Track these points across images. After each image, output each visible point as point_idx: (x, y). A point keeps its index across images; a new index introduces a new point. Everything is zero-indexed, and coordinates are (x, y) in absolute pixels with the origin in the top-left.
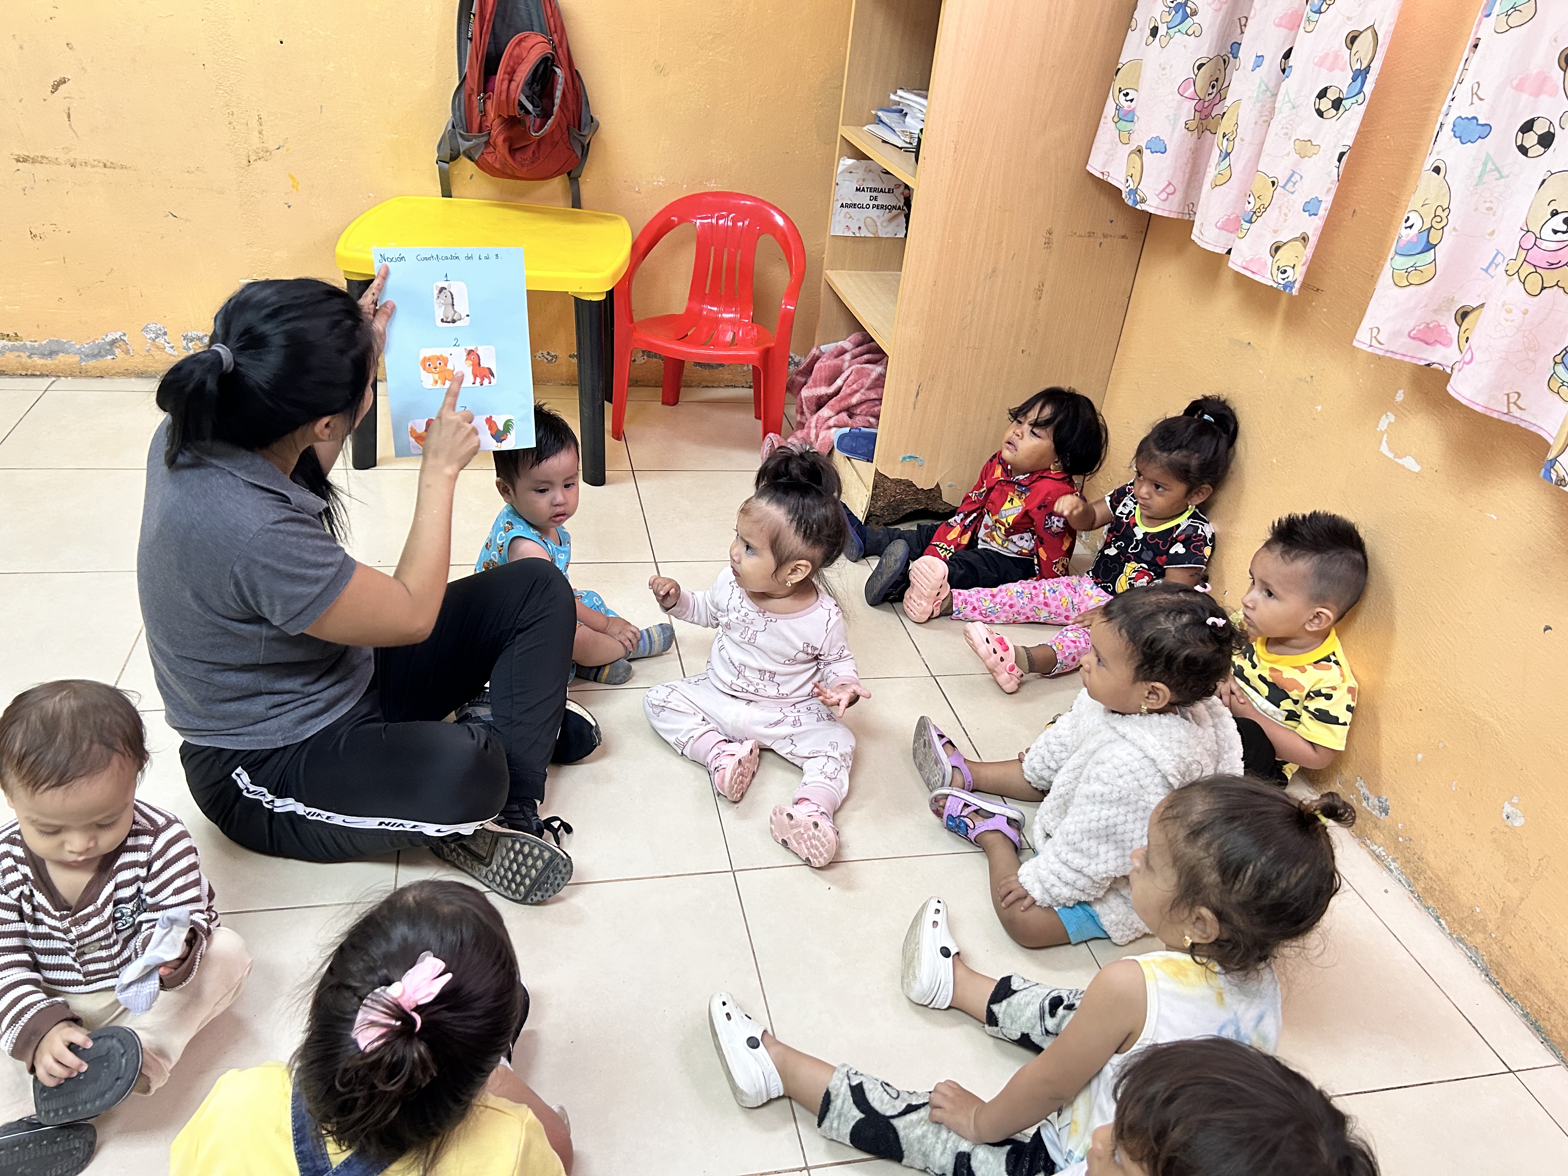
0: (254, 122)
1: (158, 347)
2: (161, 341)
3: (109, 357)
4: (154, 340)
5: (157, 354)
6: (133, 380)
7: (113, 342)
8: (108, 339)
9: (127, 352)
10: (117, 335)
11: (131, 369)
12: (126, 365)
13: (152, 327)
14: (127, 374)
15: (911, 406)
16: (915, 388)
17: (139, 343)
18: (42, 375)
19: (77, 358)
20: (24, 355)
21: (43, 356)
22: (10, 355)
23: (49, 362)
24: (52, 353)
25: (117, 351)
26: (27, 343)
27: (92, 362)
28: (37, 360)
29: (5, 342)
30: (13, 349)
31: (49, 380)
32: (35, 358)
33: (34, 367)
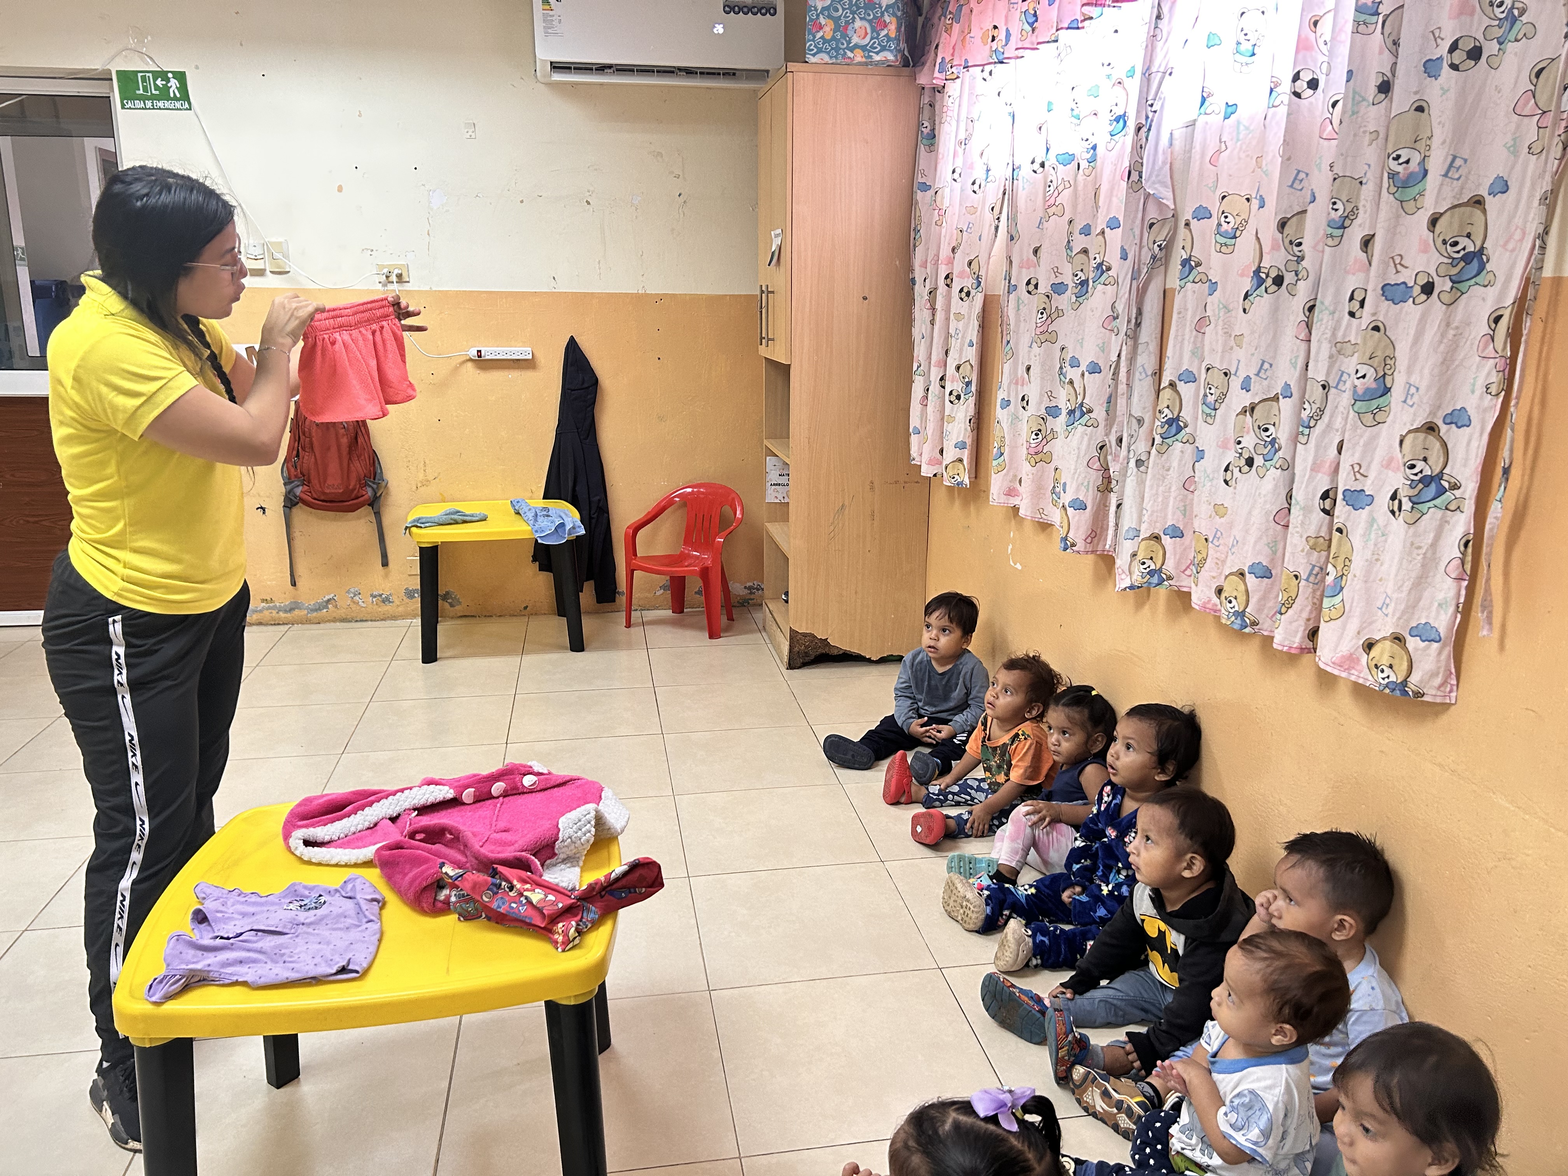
0: (422, 465)
1: (354, 602)
2: (357, 598)
3: (325, 610)
4: (353, 598)
6: (338, 624)
7: (329, 600)
8: (326, 599)
9: (336, 607)
10: (330, 596)
11: (337, 617)
12: (334, 615)
13: (352, 590)
14: (335, 620)
17: (344, 602)
18: (284, 624)
19: (306, 612)
20: (274, 612)
21: (286, 611)
22: (266, 613)
23: (288, 615)
24: (291, 610)
25: (330, 606)
26: (278, 604)
27: (315, 614)
28: (282, 614)
29: (264, 604)
30: (269, 608)
31: (287, 627)
32: (281, 613)
33: (279, 619)
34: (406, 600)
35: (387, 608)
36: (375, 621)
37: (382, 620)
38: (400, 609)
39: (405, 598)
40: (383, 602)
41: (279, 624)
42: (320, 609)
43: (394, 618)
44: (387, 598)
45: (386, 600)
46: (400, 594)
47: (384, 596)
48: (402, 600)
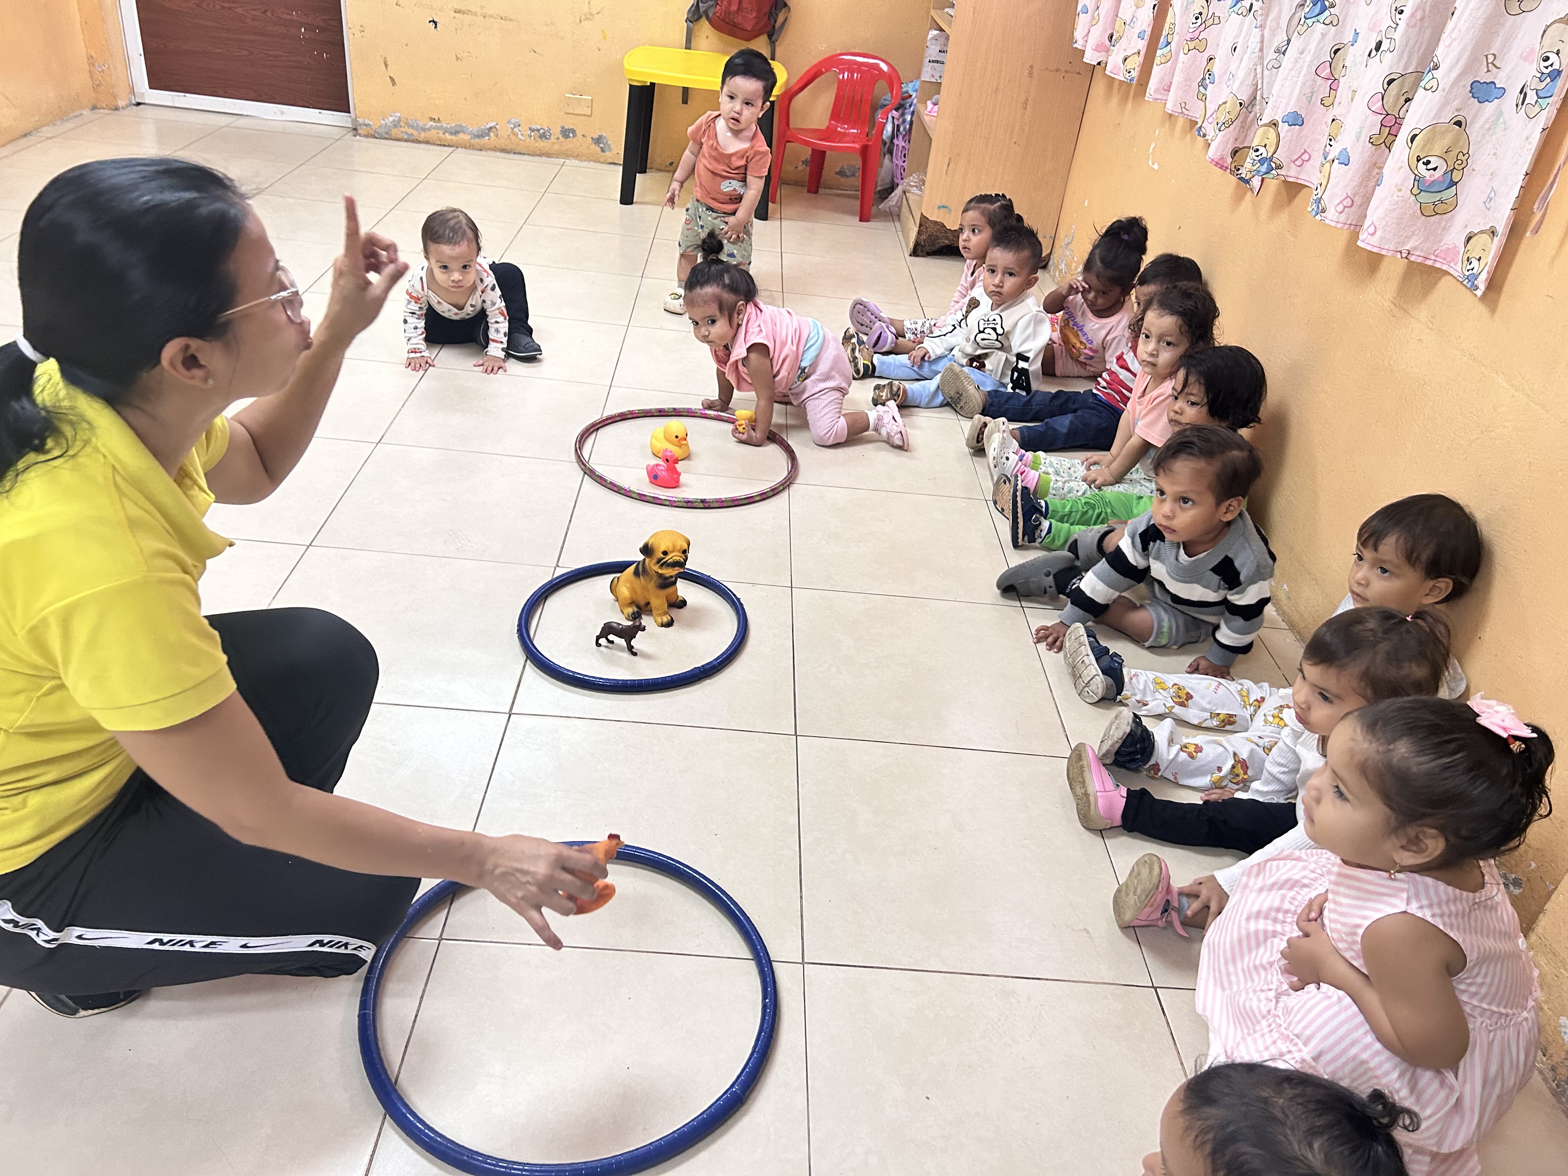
1: (514, 134)
2: (516, 130)
3: (487, 138)
4: (512, 129)
5: (513, 138)
6: (498, 153)
7: (491, 128)
8: (488, 126)
9: (497, 136)
10: (493, 124)
11: (498, 146)
12: (495, 144)
13: (513, 121)
14: (495, 149)
15: (944, 173)
16: (947, 161)
17: (504, 130)
18: (449, 146)
19: (469, 137)
20: (441, 132)
21: (451, 133)
22: (434, 132)
23: (454, 137)
24: (456, 133)
25: (492, 134)
26: (444, 125)
27: (477, 140)
28: (448, 136)
29: (432, 123)
30: (435, 128)
31: (451, 149)
32: (447, 134)
33: (445, 140)
34: (562, 139)
35: (542, 144)
36: (531, 155)
37: (538, 155)
38: (556, 147)
39: (560, 137)
40: (541, 137)
41: (444, 145)
42: (481, 136)
43: (548, 155)
44: (544, 133)
45: (543, 136)
46: (556, 131)
47: (541, 131)
48: (558, 138)
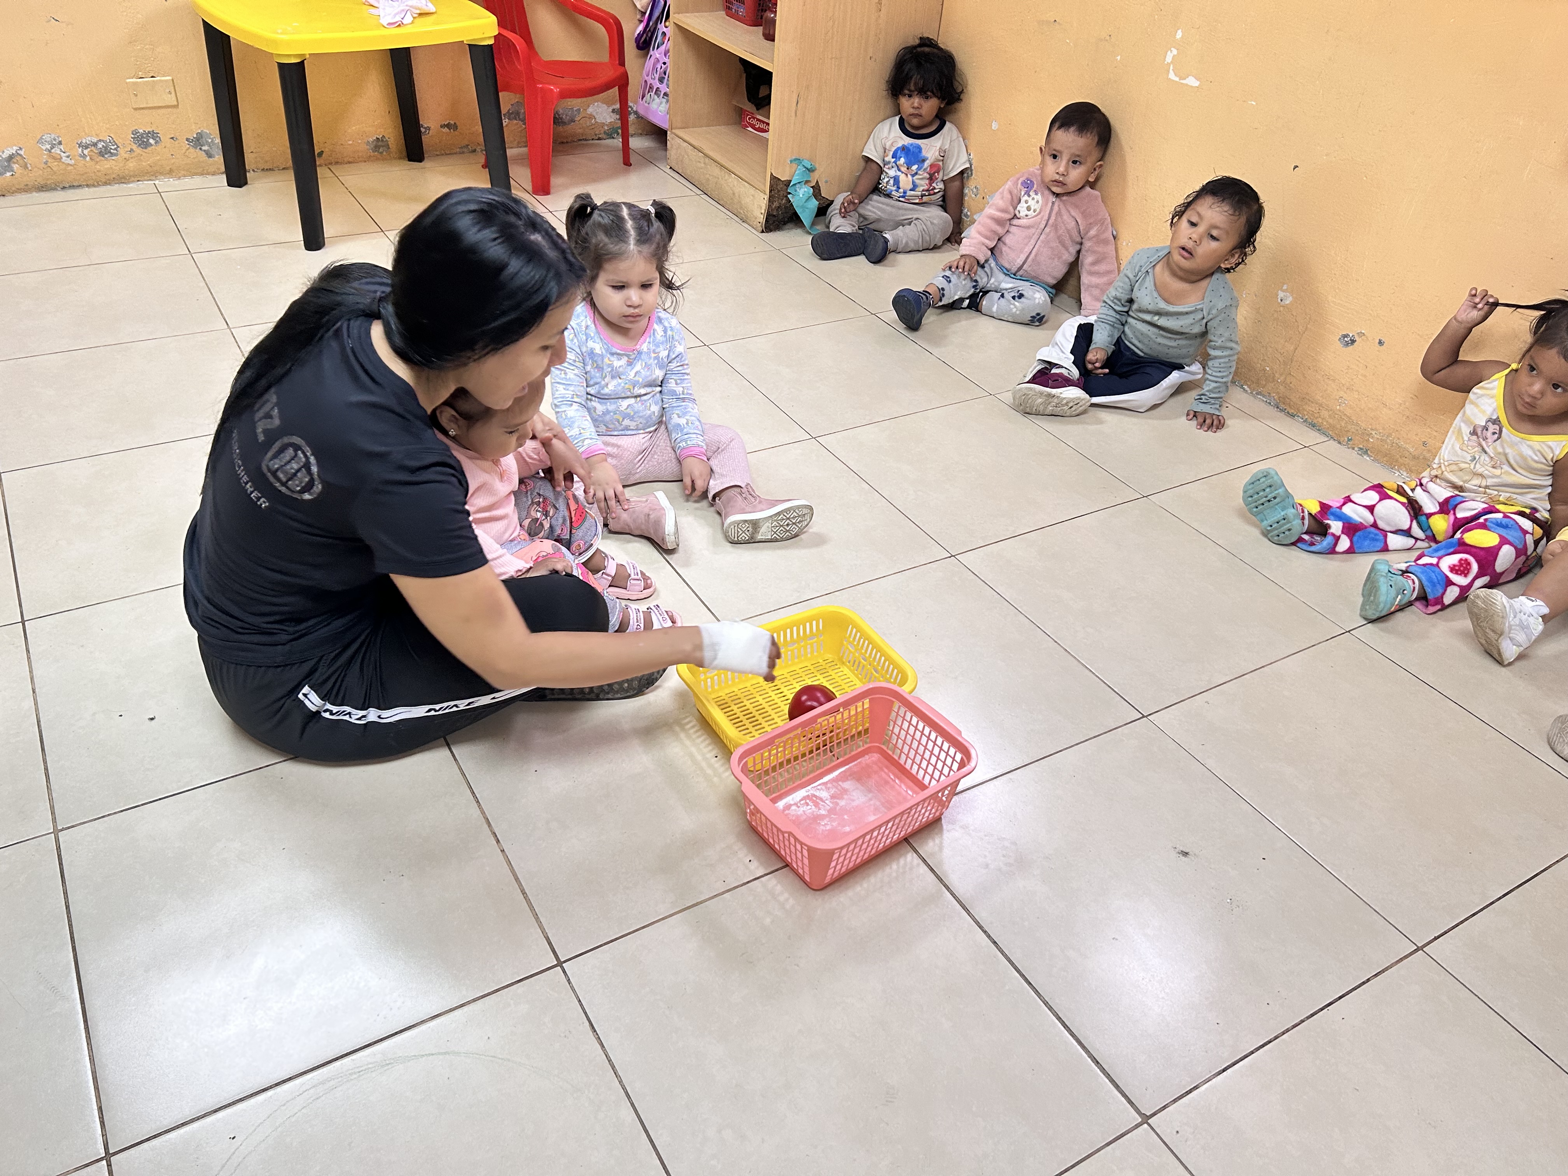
1: (54, 158)
2: (56, 150)
3: (8, 174)
4: (49, 151)
5: (53, 164)
6: (34, 195)
7: (11, 157)
8: (5, 156)
9: (25, 167)
10: (12, 150)
11: (31, 183)
12: (25, 181)
13: (46, 138)
14: (27, 189)
15: (793, 114)
17: (36, 156)
25: (15, 166)
34: (138, 150)
35: (108, 165)
36: (94, 185)
37: (105, 184)
38: (131, 165)
39: (134, 147)
40: (101, 154)
43: (122, 179)
44: (106, 148)
45: (105, 152)
46: (126, 141)
47: (100, 145)
48: (131, 150)
